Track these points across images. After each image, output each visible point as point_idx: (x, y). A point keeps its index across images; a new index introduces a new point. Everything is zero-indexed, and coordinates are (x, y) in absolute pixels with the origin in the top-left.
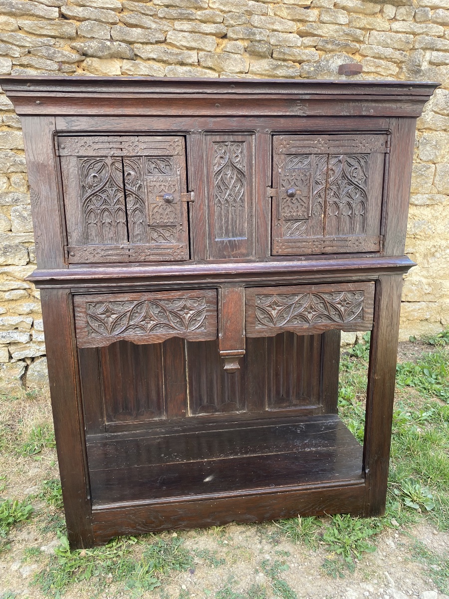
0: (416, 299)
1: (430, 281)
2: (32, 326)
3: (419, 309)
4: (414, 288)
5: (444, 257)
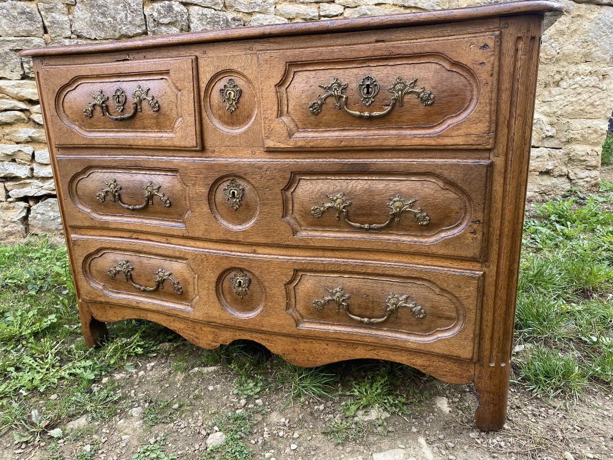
0: (533, 143)
1: (554, 120)
2: (33, 156)
3: (538, 157)
5: (572, 87)
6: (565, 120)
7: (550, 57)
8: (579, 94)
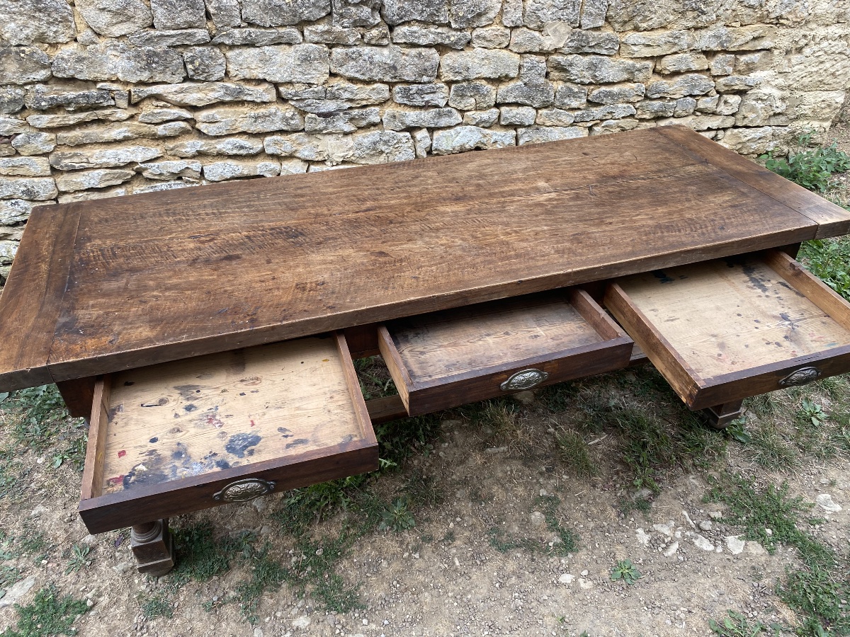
0: (758, 122)
1: (787, 93)
2: (202, 173)
3: (760, 139)
4: (759, 105)
5: (816, 55)
6: (798, 94)
7: (799, 20)
8: (822, 62)
